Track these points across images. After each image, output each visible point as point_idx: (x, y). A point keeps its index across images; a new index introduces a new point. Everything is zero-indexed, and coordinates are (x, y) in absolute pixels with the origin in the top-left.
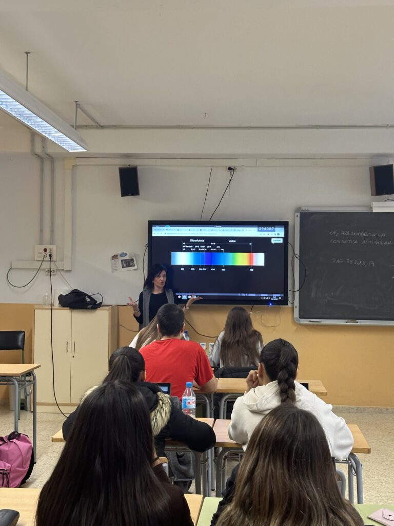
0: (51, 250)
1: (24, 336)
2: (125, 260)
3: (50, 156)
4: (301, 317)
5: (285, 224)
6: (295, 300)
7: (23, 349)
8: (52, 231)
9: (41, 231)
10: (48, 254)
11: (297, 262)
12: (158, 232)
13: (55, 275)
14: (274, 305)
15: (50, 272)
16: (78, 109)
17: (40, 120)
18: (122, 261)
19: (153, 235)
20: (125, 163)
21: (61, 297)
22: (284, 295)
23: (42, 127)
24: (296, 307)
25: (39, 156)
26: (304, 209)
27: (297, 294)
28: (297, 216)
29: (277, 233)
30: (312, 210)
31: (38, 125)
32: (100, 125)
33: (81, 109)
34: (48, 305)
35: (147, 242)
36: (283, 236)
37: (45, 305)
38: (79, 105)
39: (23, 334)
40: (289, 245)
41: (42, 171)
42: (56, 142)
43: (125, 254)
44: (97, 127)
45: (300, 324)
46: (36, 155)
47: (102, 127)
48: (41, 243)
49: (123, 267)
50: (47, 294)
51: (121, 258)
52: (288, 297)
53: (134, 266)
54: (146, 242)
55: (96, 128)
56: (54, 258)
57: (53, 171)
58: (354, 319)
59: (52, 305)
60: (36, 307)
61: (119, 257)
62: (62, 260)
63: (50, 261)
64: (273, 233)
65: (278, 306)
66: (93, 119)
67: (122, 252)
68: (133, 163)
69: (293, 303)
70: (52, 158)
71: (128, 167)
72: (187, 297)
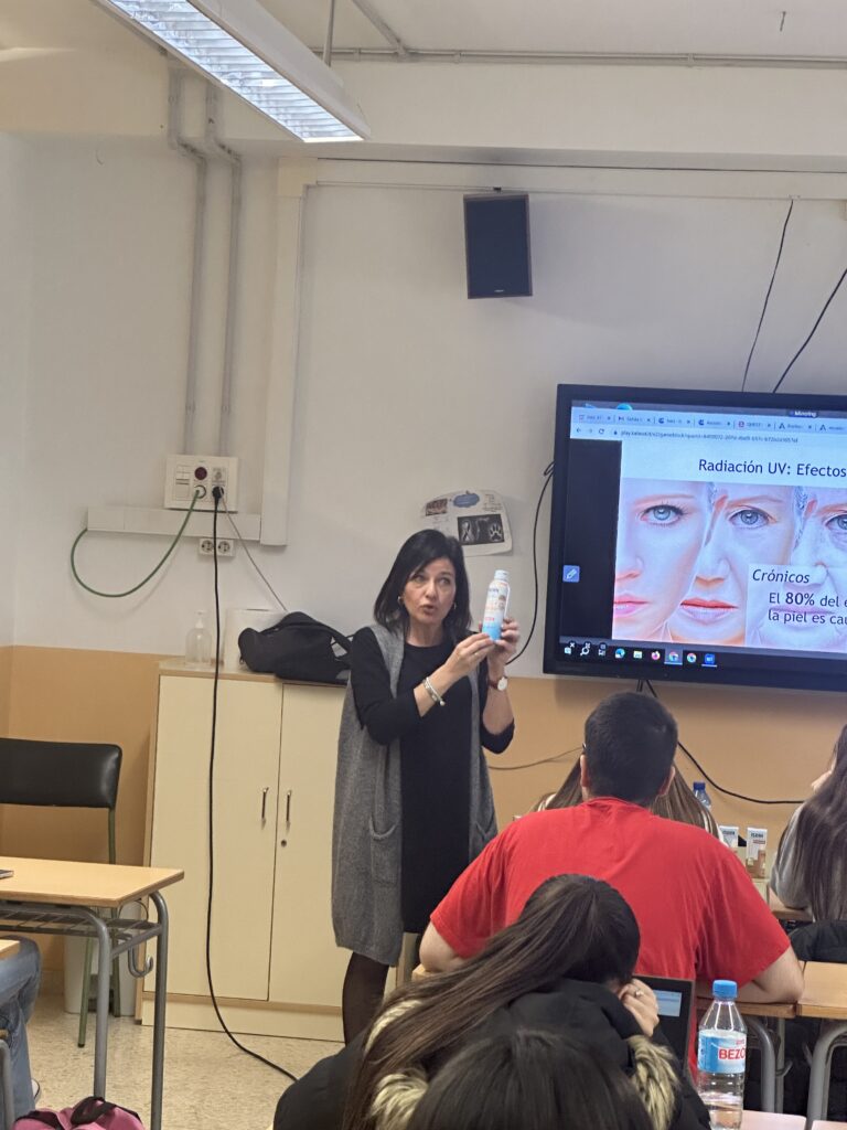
0: (219, 475)
1: (118, 761)
2: (471, 519)
3: (229, 152)
7: (112, 807)
8: (226, 408)
9: (190, 407)
10: (210, 489)
12: (588, 425)
13: (229, 559)
15: (214, 548)
17: (218, 34)
18: (461, 520)
19: (573, 435)
20: (485, 181)
21: (247, 638)
23: (220, 57)
25: (194, 151)
32: (406, 49)
34: (204, 661)
35: (551, 459)
37: (195, 660)
39: (116, 755)
41: (201, 201)
43: (472, 499)
44: (396, 54)
46: (185, 146)
47: (414, 55)
48: (188, 448)
50: (200, 625)
51: (456, 511)
53: (502, 540)
54: (547, 456)
55: (397, 57)
56: (230, 500)
57: (236, 203)
59: (218, 662)
60: (163, 665)
61: (450, 505)
62: (256, 509)
63: (216, 512)
66: (385, 27)
67: (458, 488)
68: (512, 181)
70: (238, 157)
71: (495, 194)
72: (685, 660)
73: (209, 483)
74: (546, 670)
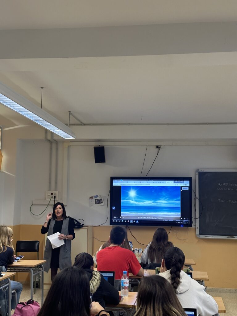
0: (55, 194)
1: (39, 244)
2: (97, 200)
3: (55, 141)
4: (201, 234)
5: (190, 179)
6: (196, 224)
7: (38, 251)
8: (56, 183)
9: (50, 183)
10: (54, 197)
11: (197, 202)
12: (116, 183)
14: (184, 226)
16: (71, 116)
18: (95, 200)
19: (113, 185)
20: (97, 144)
22: (190, 221)
24: (197, 228)
25: (49, 141)
26: (201, 170)
27: (198, 220)
28: (197, 174)
29: (185, 184)
30: (205, 170)
31: (48, 126)
32: (83, 124)
33: (72, 115)
36: (189, 186)
38: (71, 113)
39: (38, 242)
40: (192, 191)
41: (51, 149)
42: (58, 134)
43: (97, 196)
45: (200, 238)
46: (48, 140)
47: (84, 125)
48: (50, 190)
49: (96, 204)
51: (94, 199)
52: (192, 222)
53: (102, 203)
54: (109, 189)
55: (81, 125)
56: (57, 198)
57: (57, 149)
58: (232, 235)
61: (94, 198)
62: (61, 199)
63: (55, 200)
64: (183, 184)
65: (187, 227)
66: (79, 120)
67: (95, 195)
68: (102, 144)
69: (195, 225)
70: (57, 141)
71: (99, 146)
72: (133, 222)
73: (53, 195)
74: (110, 224)
